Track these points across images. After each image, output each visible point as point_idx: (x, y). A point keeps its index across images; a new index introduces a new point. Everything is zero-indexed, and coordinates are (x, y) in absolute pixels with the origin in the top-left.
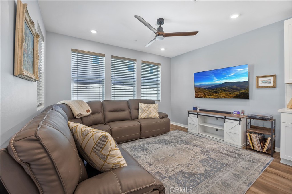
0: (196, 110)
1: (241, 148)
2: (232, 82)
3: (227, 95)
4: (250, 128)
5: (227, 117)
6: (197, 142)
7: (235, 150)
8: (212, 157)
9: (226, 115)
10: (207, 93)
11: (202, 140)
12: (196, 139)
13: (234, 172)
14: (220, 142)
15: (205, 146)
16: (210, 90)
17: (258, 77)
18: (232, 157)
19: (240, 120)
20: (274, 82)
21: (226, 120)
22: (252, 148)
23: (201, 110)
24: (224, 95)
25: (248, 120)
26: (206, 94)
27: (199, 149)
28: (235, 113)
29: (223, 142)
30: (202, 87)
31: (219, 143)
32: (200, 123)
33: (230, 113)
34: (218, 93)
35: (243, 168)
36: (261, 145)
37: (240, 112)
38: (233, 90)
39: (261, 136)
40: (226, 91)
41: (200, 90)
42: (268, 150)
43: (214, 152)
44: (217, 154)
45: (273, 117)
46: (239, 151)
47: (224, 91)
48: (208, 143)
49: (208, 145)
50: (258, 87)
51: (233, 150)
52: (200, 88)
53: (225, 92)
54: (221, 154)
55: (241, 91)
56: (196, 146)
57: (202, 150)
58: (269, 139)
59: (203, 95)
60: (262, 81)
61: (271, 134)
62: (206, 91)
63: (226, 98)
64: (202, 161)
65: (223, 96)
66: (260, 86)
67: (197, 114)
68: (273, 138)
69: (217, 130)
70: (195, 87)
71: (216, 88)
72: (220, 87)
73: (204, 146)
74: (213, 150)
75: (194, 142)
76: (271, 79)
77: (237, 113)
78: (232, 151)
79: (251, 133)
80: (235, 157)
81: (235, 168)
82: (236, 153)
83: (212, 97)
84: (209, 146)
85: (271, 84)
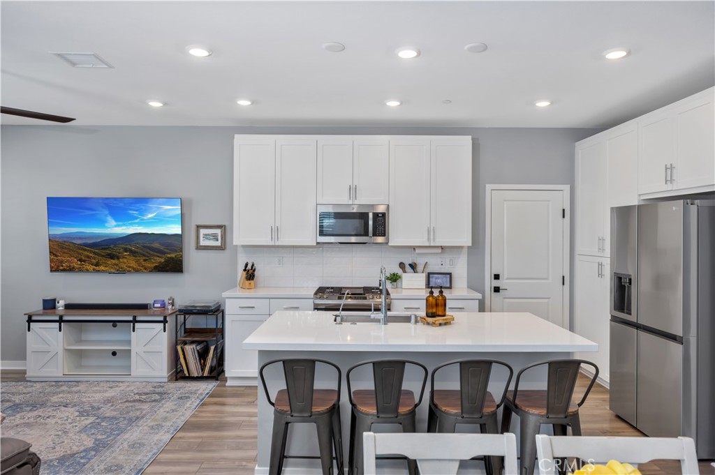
0: (54, 307)
1: (166, 380)
2: (150, 232)
3: (139, 265)
4: (185, 333)
5: (139, 318)
6: (62, 398)
7: (155, 387)
8: (107, 415)
9: (135, 312)
10: (88, 257)
11: (75, 389)
12: (58, 390)
13: (151, 424)
14: (122, 382)
15: (87, 399)
16: (96, 251)
17: (198, 227)
18: (150, 402)
19: (165, 322)
20: (222, 239)
21: (136, 324)
22: (187, 375)
23: (69, 307)
24: (133, 264)
25: (181, 318)
26: (84, 261)
27: (71, 410)
28: (156, 305)
29: (128, 380)
30: (75, 242)
31: (121, 384)
32: (68, 346)
33: (144, 307)
34: (118, 258)
35: (168, 412)
36: (201, 364)
37: (166, 301)
38: (152, 253)
39: (202, 346)
40: (136, 255)
41: (66, 248)
42: (212, 370)
43: (110, 404)
44: (118, 407)
45: (220, 306)
46: (163, 387)
47: (133, 253)
48: (95, 392)
49: (94, 395)
50: (199, 247)
51: (151, 389)
52: (68, 242)
53: (136, 257)
54: (127, 404)
55: (169, 256)
56: (64, 406)
57: (82, 410)
58: (212, 348)
59: (76, 263)
60: (206, 236)
61: (215, 339)
62: (86, 253)
63: (137, 271)
64: (84, 429)
65: (130, 267)
66: (201, 244)
67: (57, 318)
68: (219, 345)
69: (114, 354)
70: (50, 240)
71: (112, 246)
72: (122, 244)
73: (84, 400)
74: (108, 401)
75: (55, 399)
76: (218, 231)
77: (159, 305)
78: (148, 392)
79: (185, 343)
80: (155, 401)
81: (153, 417)
82: (157, 393)
83: (102, 268)
84: (98, 396)
85: (218, 243)
